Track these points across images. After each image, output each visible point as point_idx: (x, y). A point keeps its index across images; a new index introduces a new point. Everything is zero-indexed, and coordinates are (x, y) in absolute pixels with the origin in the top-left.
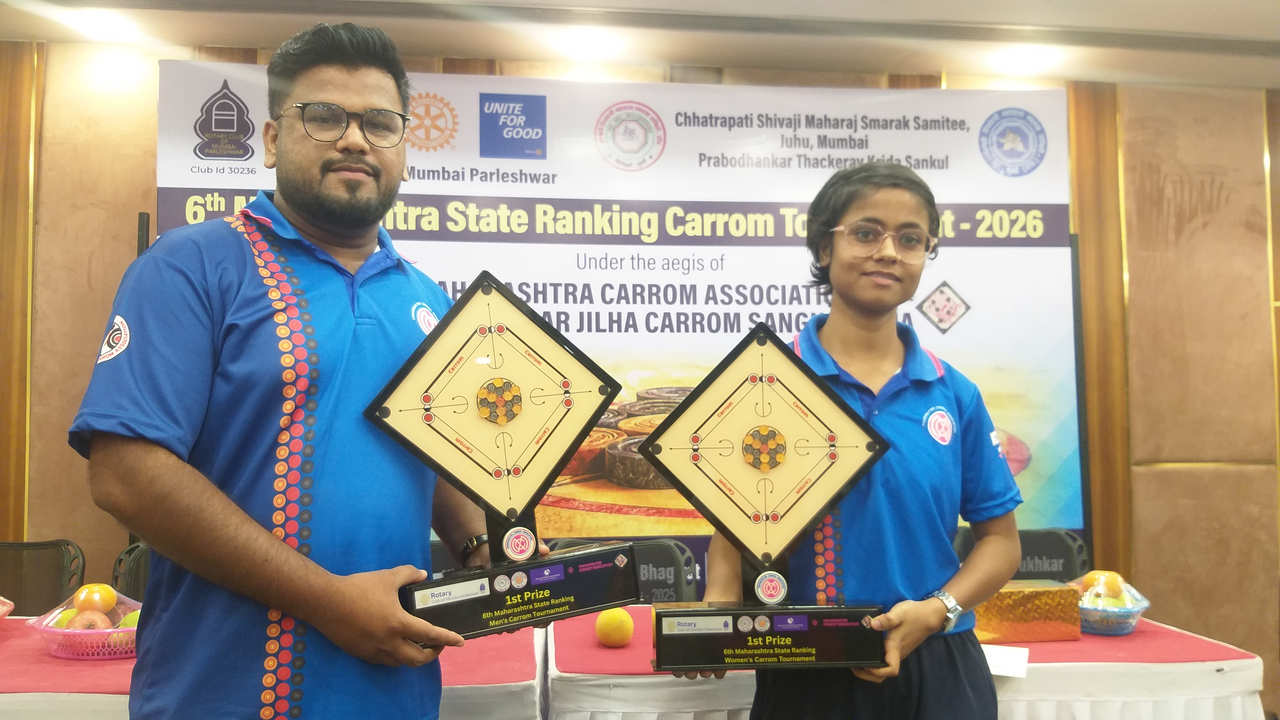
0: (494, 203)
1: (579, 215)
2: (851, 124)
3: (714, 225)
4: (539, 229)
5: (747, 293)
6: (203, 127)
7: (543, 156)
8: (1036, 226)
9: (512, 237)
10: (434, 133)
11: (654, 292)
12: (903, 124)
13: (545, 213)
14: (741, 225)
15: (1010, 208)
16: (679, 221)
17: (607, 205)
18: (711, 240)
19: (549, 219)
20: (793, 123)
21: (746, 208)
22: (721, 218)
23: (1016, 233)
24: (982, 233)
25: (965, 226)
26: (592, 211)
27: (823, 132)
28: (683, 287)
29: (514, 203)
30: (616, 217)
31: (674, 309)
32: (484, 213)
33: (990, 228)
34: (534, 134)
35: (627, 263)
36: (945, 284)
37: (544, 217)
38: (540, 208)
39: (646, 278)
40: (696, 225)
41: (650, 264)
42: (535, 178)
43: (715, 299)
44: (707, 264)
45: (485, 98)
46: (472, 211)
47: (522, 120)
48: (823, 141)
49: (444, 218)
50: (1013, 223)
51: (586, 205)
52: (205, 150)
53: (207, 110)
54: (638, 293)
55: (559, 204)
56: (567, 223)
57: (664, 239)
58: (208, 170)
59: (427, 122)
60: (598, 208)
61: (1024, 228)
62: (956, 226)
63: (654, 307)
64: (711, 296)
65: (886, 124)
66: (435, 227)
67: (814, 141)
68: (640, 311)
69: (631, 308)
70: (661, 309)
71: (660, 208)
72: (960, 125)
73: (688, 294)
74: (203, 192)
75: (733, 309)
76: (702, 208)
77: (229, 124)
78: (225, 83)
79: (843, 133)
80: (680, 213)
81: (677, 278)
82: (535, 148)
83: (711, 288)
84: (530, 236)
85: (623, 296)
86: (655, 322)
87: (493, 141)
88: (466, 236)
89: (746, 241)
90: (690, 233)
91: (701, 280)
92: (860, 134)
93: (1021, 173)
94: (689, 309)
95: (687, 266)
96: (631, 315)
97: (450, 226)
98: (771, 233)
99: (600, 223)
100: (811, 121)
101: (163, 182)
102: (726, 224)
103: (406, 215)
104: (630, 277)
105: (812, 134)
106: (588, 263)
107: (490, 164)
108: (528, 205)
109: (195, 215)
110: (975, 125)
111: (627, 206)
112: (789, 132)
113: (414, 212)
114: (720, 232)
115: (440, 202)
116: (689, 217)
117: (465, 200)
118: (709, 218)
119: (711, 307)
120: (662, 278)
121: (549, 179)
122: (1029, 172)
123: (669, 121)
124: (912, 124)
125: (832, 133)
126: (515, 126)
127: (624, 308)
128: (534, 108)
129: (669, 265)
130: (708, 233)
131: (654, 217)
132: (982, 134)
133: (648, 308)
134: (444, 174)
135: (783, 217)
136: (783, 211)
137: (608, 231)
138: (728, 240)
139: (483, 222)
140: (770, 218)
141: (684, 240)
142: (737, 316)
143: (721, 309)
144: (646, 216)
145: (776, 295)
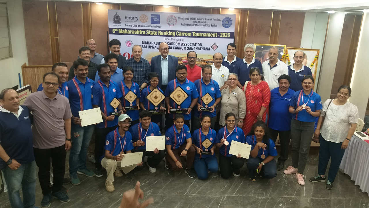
0: (152, 30)
1: (164, 32)
2: (203, 19)
3: (183, 34)
4: (159, 34)
5: (187, 44)
6: (114, 19)
7: (159, 24)
8: (229, 35)
9: (155, 35)
10: (145, 20)
11: (174, 44)
12: (211, 20)
13: (160, 32)
14: (187, 34)
15: (225, 33)
16: (178, 34)
17: (168, 31)
18: (183, 36)
19: (160, 33)
20: (195, 19)
21: (188, 32)
22: (184, 33)
23: (226, 36)
24: (221, 36)
25: (219, 35)
26: (166, 32)
27: (199, 21)
28: (178, 43)
29: (155, 30)
30: (169, 33)
31: (177, 46)
32: (151, 32)
33: (222, 36)
34: (158, 20)
35: (171, 40)
36: (215, 44)
37: (159, 33)
38: (159, 31)
39: (173, 42)
40: (181, 34)
41: (174, 40)
42: (158, 27)
43: (183, 45)
44: (182, 40)
45: (152, 15)
46: (150, 31)
47: (156, 18)
48: (199, 22)
49: (146, 32)
50: (226, 35)
51: (165, 31)
52: (114, 23)
53: (115, 17)
54: (172, 44)
55: (162, 31)
56: (163, 33)
57: (176, 36)
58: (115, 25)
59: (144, 19)
60: (167, 31)
61: (227, 36)
62: (217, 35)
63: (174, 46)
64: (182, 45)
65: (209, 20)
66: (145, 34)
67: (198, 22)
68: (172, 46)
69: (171, 46)
70: (175, 46)
71: (176, 31)
72: (220, 20)
73: (179, 44)
74: (114, 28)
75: (185, 46)
76: (181, 32)
77: (117, 19)
78: (117, 13)
79: (202, 21)
80: (178, 32)
81: (178, 42)
82: (158, 23)
83: (182, 43)
84: (158, 35)
85: (170, 44)
86: (174, 48)
87: (153, 22)
88: (149, 35)
89: (187, 37)
90: (180, 35)
91: (181, 42)
92: (205, 21)
93: (228, 27)
94: (179, 46)
95: (179, 40)
96: (171, 47)
97: (147, 34)
98: (191, 36)
99: (167, 33)
100: (198, 19)
101: (109, 27)
102: (185, 34)
103: (141, 32)
104: (171, 41)
105: (198, 21)
106: (165, 39)
107: (152, 25)
108: (157, 31)
109: (114, 32)
110: (222, 20)
111: (171, 31)
112: (194, 21)
113: (142, 32)
114: (184, 35)
115: (145, 30)
116: (180, 33)
117: (149, 30)
118: (182, 33)
119: (182, 46)
120: (175, 42)
121: (160, 27)
122: (229, 27)
123: (177, 18)
124: (212, 20)
125: (201, 21)
126: (156, 20)
127: (170, 46)
128: (158, 17)
129: (176, 40)
130: (182, 35)
131: (175, 33)
132: (222, 21)
133: (173, 46)
134: (146, 26)
135: (193, 33)
136: (193, 32)
137: (168, 35)
138: (185, 36)
139: (151, 33)
140: (191, 33)
141: (179, 36)
142: (186, 47)
143: (183, 46)
144: (174, 33)
145: (191, 44)
